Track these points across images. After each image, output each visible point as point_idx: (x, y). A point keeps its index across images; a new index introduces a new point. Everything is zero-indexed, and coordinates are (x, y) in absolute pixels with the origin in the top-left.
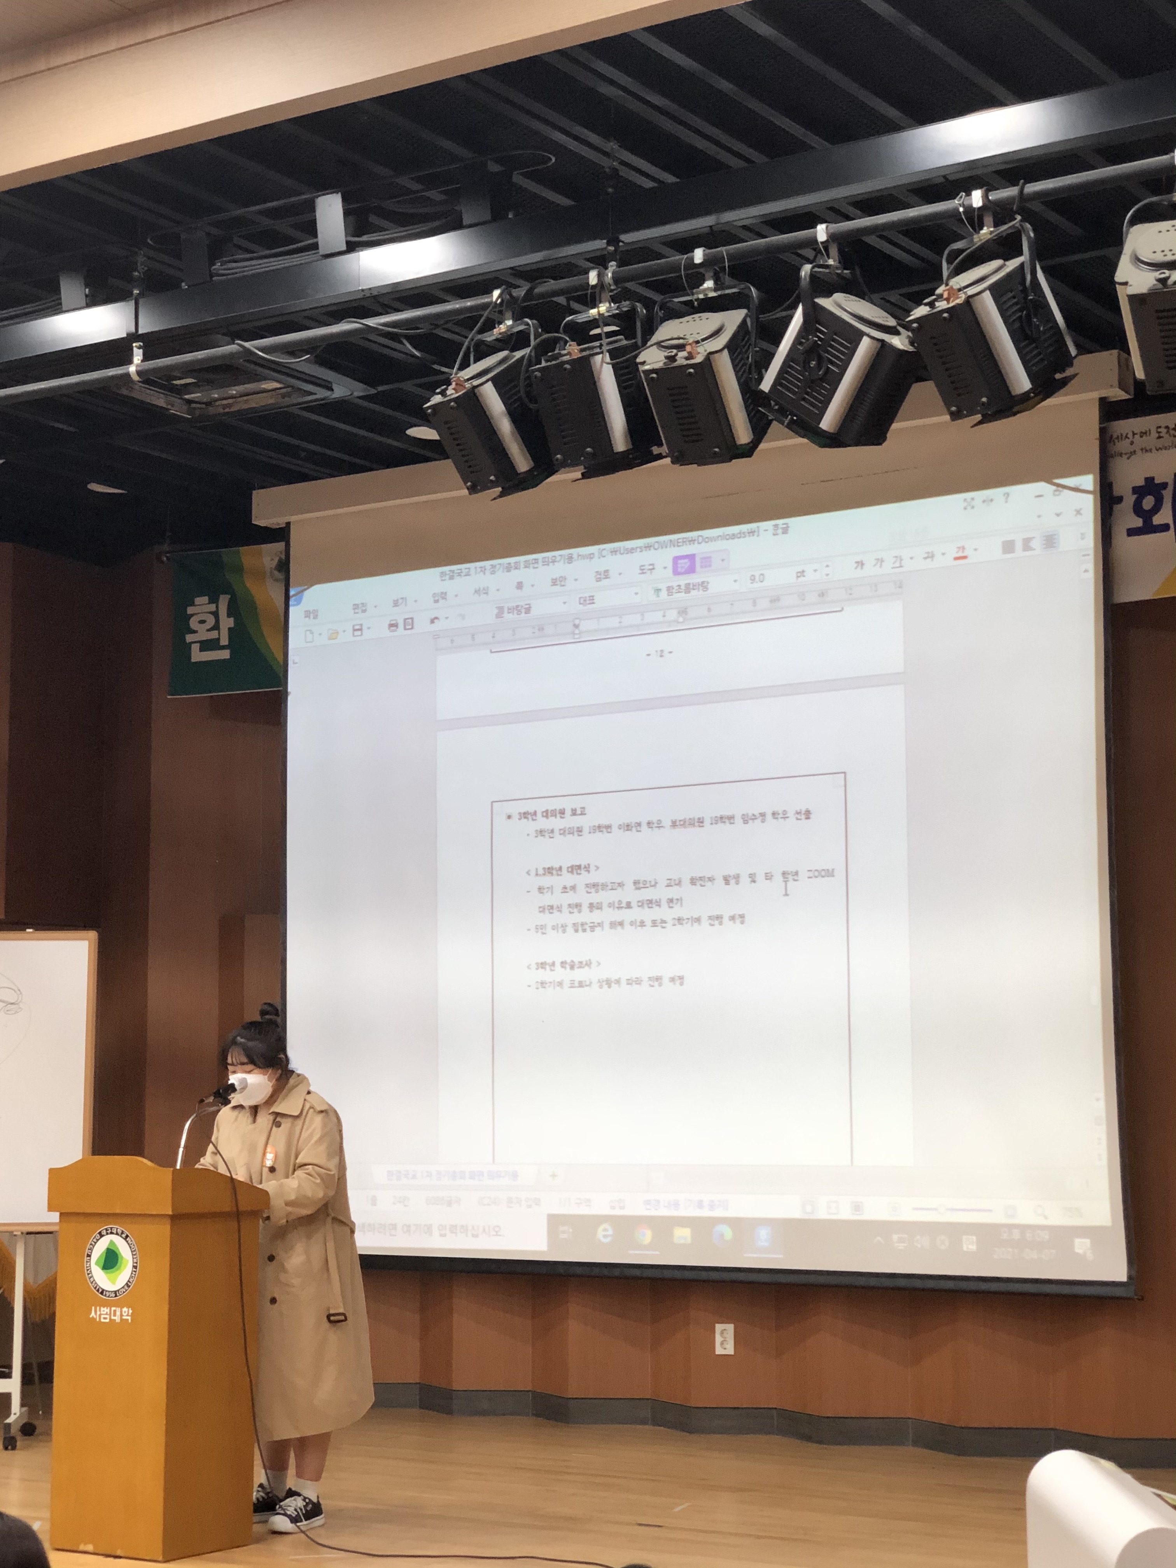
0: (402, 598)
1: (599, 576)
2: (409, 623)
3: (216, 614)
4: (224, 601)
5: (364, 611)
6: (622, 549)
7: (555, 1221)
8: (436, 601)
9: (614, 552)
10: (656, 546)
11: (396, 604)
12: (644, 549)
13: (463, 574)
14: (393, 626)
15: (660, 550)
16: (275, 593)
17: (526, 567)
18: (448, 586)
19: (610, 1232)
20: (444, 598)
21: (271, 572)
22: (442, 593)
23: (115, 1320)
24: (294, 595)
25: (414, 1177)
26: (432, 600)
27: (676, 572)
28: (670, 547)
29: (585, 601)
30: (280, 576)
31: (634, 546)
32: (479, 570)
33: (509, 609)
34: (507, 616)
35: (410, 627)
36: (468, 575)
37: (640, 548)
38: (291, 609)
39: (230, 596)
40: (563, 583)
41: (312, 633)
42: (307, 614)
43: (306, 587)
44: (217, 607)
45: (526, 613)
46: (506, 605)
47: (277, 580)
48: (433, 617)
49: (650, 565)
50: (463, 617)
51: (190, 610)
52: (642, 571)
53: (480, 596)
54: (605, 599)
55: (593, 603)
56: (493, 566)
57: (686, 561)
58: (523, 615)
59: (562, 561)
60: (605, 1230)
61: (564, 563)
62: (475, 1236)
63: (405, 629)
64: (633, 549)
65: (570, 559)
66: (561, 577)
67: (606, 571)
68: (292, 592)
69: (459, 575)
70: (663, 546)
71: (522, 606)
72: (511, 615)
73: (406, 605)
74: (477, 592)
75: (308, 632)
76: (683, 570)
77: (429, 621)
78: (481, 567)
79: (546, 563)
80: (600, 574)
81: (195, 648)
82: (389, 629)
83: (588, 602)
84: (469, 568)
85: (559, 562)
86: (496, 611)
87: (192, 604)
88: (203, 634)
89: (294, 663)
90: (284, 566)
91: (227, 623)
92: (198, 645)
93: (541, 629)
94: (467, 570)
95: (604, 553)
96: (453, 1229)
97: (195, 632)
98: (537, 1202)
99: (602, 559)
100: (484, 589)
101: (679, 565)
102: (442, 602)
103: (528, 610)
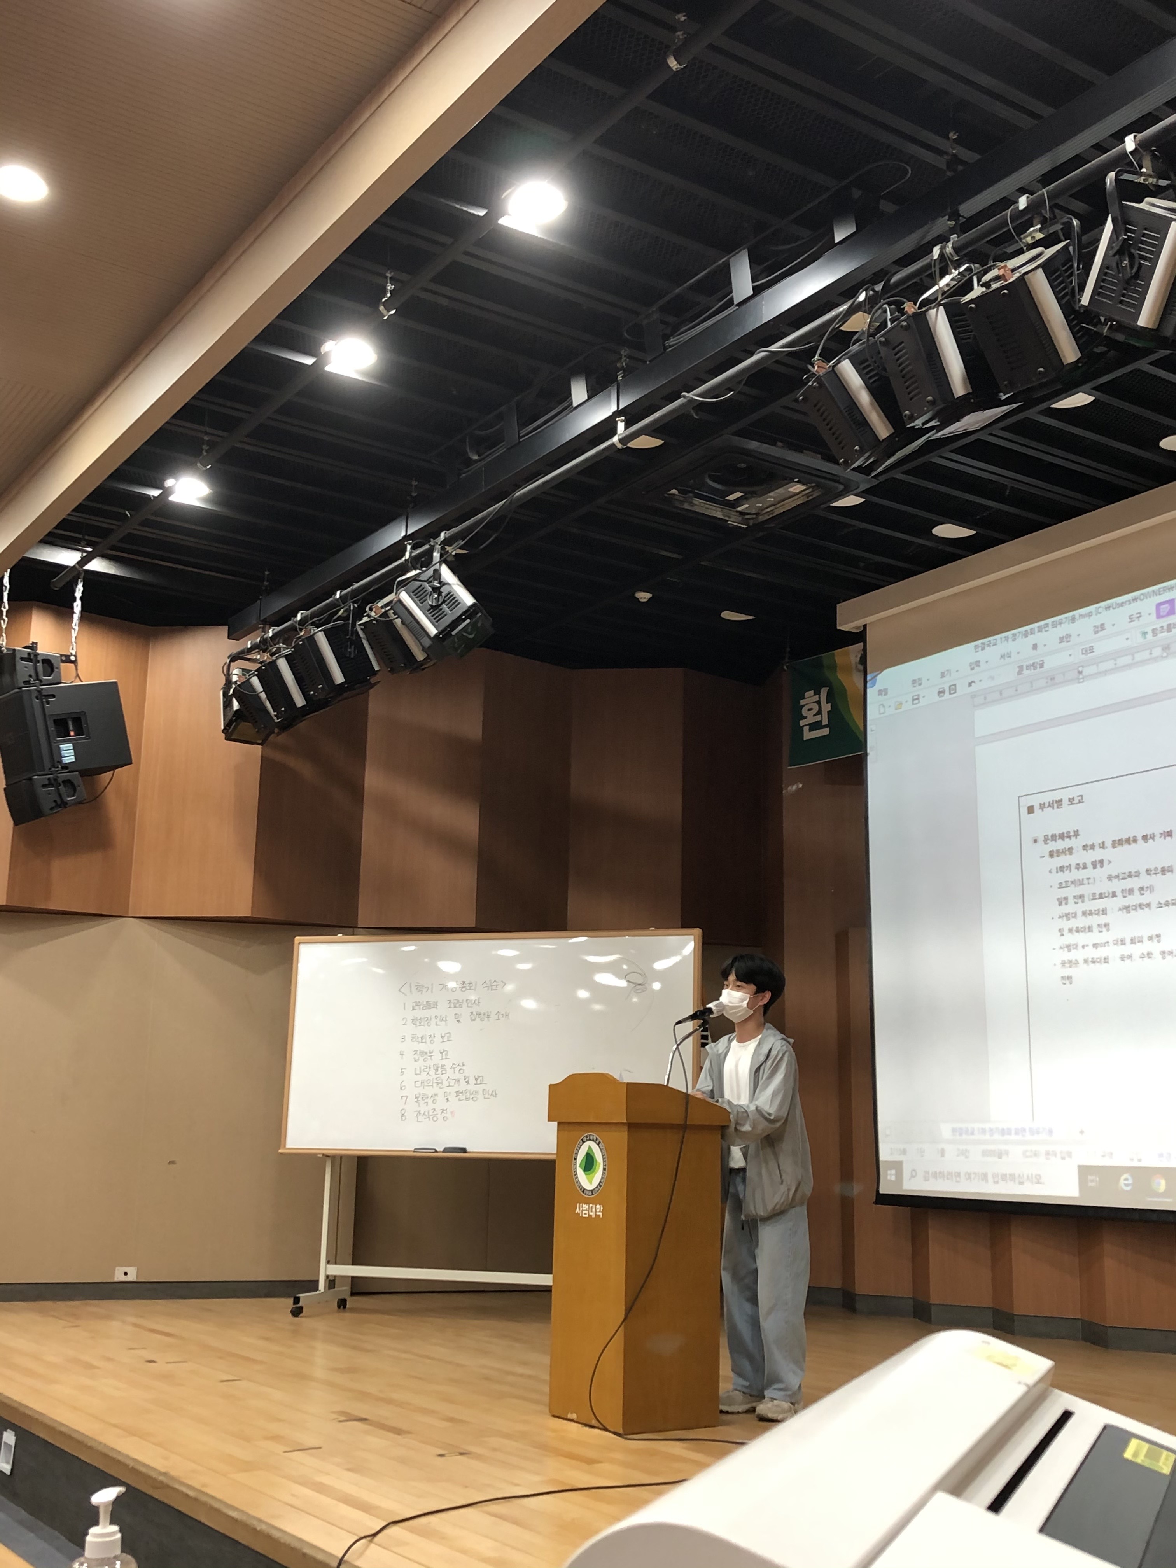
0: (947, 670)
1: (1096, 630)
2: (953, 689)
3: (819, 703)
4: (824, 691)
5: (920, 684)
6: (1114, 605)
7: (1084, 1171)
8: (972, 669)
9: (1108, 608)
10: (1142, 597)
11: (943, 675)
12: (1132, 601)
13: (991, 645)
14: (941, 693)
15: (1145, 600)
16: (858, 680)
17: (1039, 631)
18: (981, 656)
19: (1130, 1182)
20: (979, 666)
21: (856, 666)
22: (977, 662)
23: (591, 1215)
24: (870, 680)
25: (973, 1133)
26: (969, 668)
27: (1159, 616)
28: (1153, 595)
29: (1086, 651)
30: (861, 667)
31: (1124, 601)
32: (1003, 639)
33: (1027, 667)
34: (1026, 672)
35: (954, 691)
36: (995, 645)
37: (1129, 601)
38: (869, 691)
39: (828, 688)
40: (1068, 640)
41: (884, 706)
42: (880, 692)
43: (878, 672)
44: (819, 697)
45: (1040, 668)
46: (1025, 664)
47: (859, 671)
48: (970, 681)
49: (1137, 614)
50: (992, 678)
51: (802, 702)
52: (1131, 619)
53: (1005, 659)
54: (1102, 647)
55: (1093, 652)
56: (1014, 635)
57: (1167, 605)
58: (1038, 669)
59: (1067, 623)
60: (1126, 1179)
61: (1069, 624)
62: (1021, 1183)
63: (950, 694)
64: (1123, 603)
65: (1073, 619)
66: (1067, 635)
67: (1102, 625)
68: (869, 678)
69: (989, 645)
70: (1146, 596)
71: (1037, 663)
72: (1029, 672)
73: (950, 675)
74: (1003, 657)
75: (881, 706)
76: (1165, 614)
77: (967, 684)
78: (1005, 637)
79: (1054, 625)
80: (1098, 628)
81: (806, 729)
82: (939, 695)
83: (1089, 652)
84: (996, 639)
85: (1064, 623)
86: (1017, 670)
87: (804, 698)
88: (811, 718)
89: (872, 731)
90: (863, 660)
91: (826, 707)
92: (808, 727)
93: (1053, 679)
94: (995, 641)
95: (1100, 610)
96: (1004, 1177)
97: (806, 718)
98: (1069, 1154)
99: (1099, 615)
100: (1008, 654)
101: (1161, 610)
102: (977, 669)
103: (1042, 666)
